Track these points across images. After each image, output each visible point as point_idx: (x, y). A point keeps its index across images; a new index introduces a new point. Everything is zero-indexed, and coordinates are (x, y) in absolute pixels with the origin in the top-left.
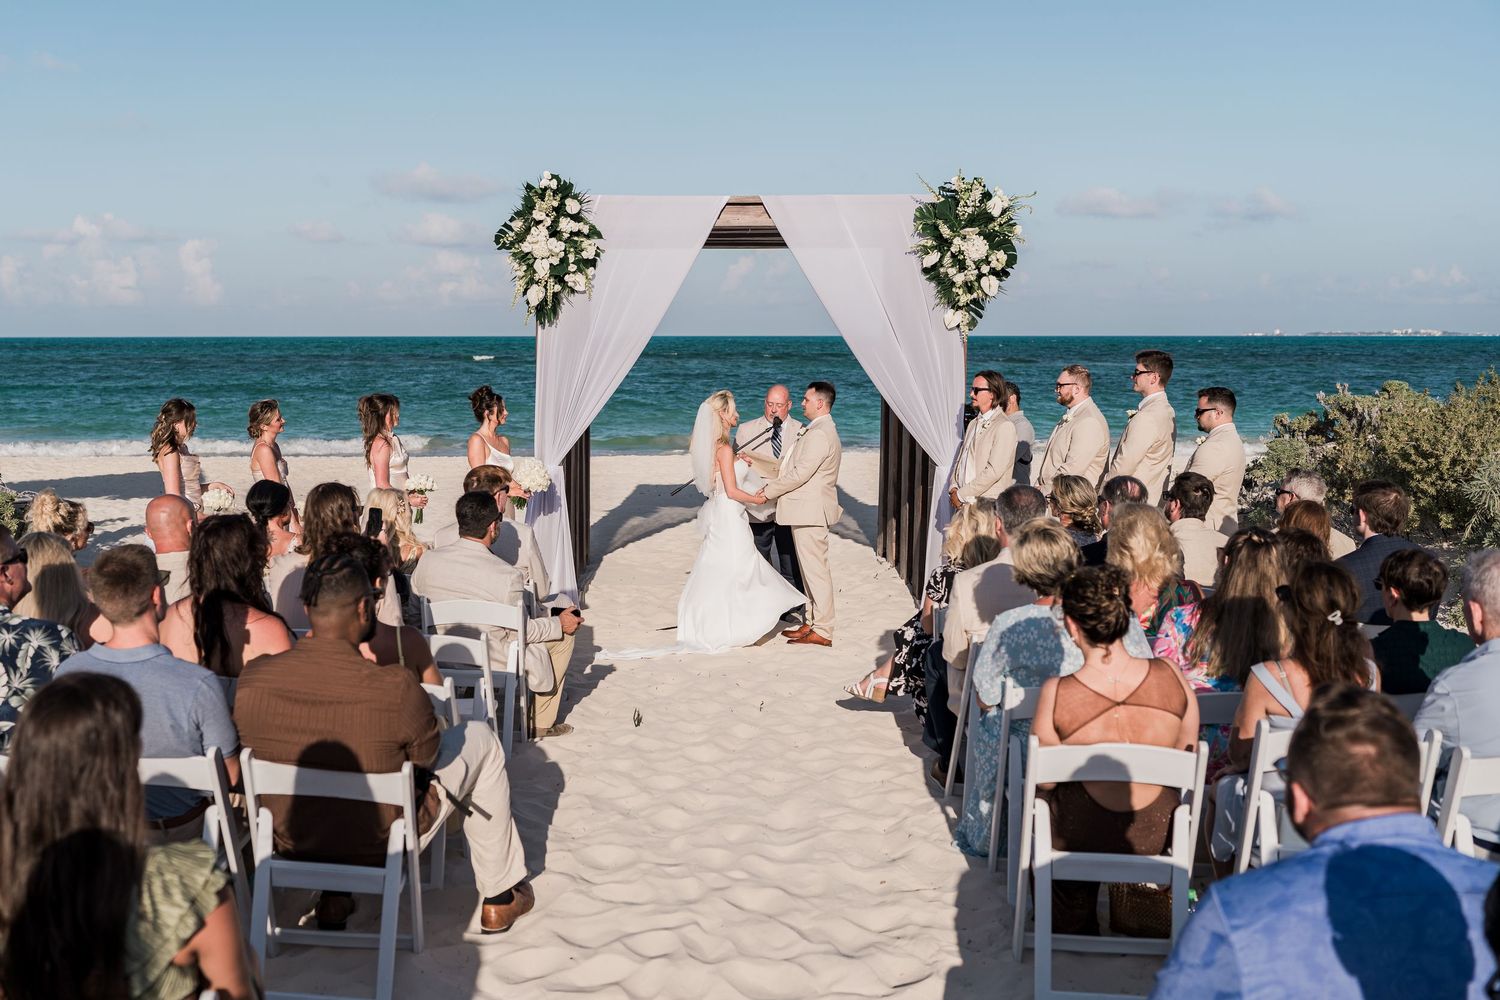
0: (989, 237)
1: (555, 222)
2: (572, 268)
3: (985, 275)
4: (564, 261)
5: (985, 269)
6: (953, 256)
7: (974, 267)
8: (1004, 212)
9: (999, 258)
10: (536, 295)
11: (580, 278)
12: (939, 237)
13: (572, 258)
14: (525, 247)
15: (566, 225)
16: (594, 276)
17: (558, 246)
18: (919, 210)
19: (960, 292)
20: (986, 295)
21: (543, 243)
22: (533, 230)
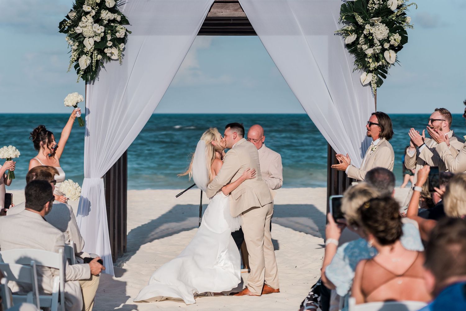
0: (389, 24)
1: (98, 13)
2: (110, 44)
3: (386, 49)
4: (104, 39)
5: (387, 46)
6: (366, 37)
7: (379, 44)
8: (399, 7)
9: (396, 38)
10: (84, 62)
11: (115, 51)
12: (356, 23)
13: (109, 37)
14: (78, 30)
15: (106, 15)
16: (124, 49)
17: (100, 29)
18: (344, 6)
19: (370, 61)
20: (388, 63)
21: (90, 27)
22: (83, 18)
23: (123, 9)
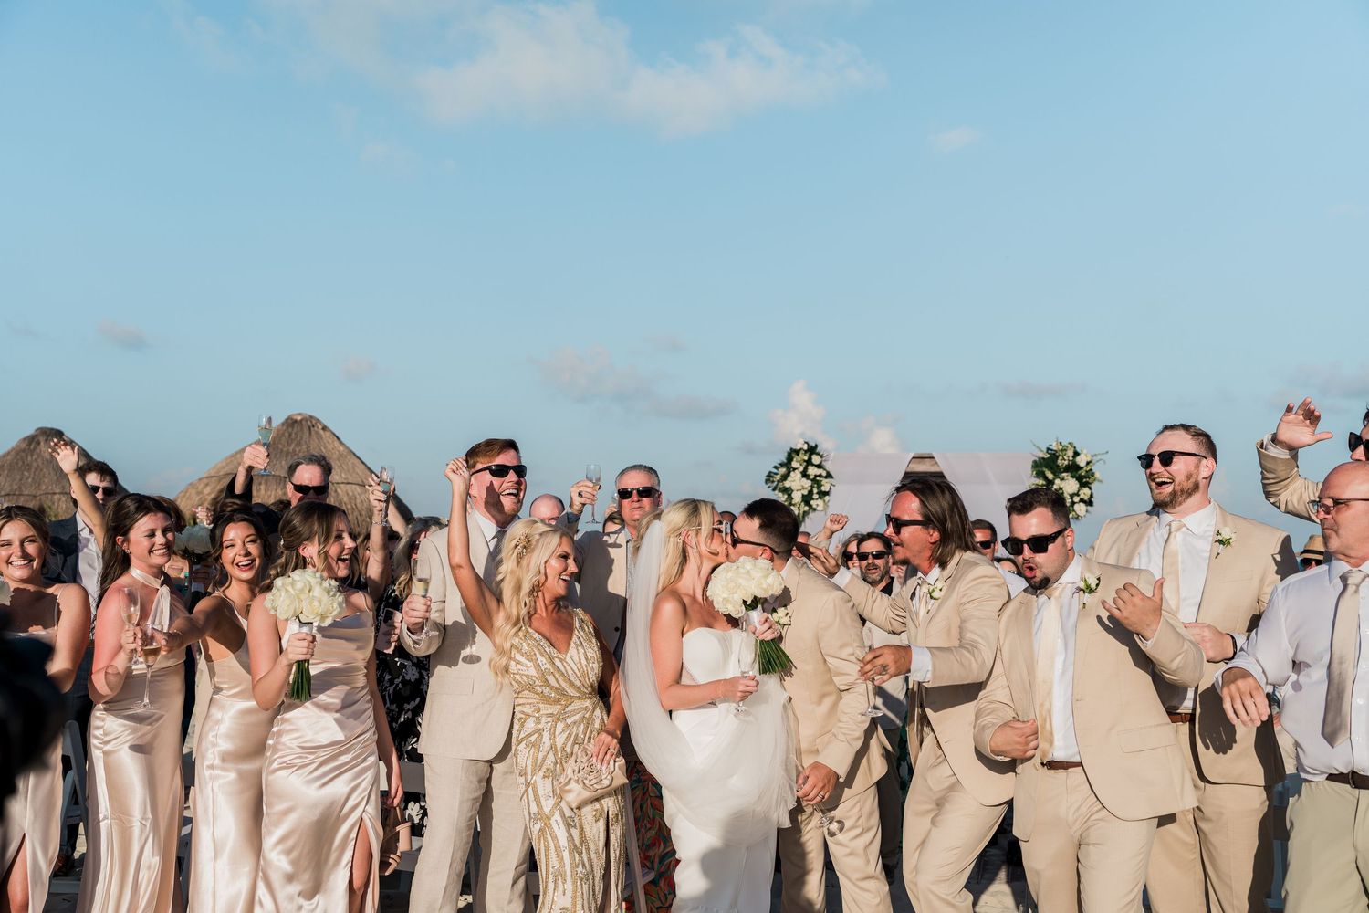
0: (1079, 479)
1: (806, 469)
2: (816, 496)
3: (1076, 503)
4: (811, 492)
5: (1076, 499)
8: (1088, 463)
9: (1085, 492)
11: (820, 502)
12: (1046, 478)
13: (815, 491)
14: (787, 484)
15: (812, 471)
16: (828, 501)
17: (808, 483)
18: (1035, 462)
21: (798, 482)
22: (792, 474)
23: (828, 465)
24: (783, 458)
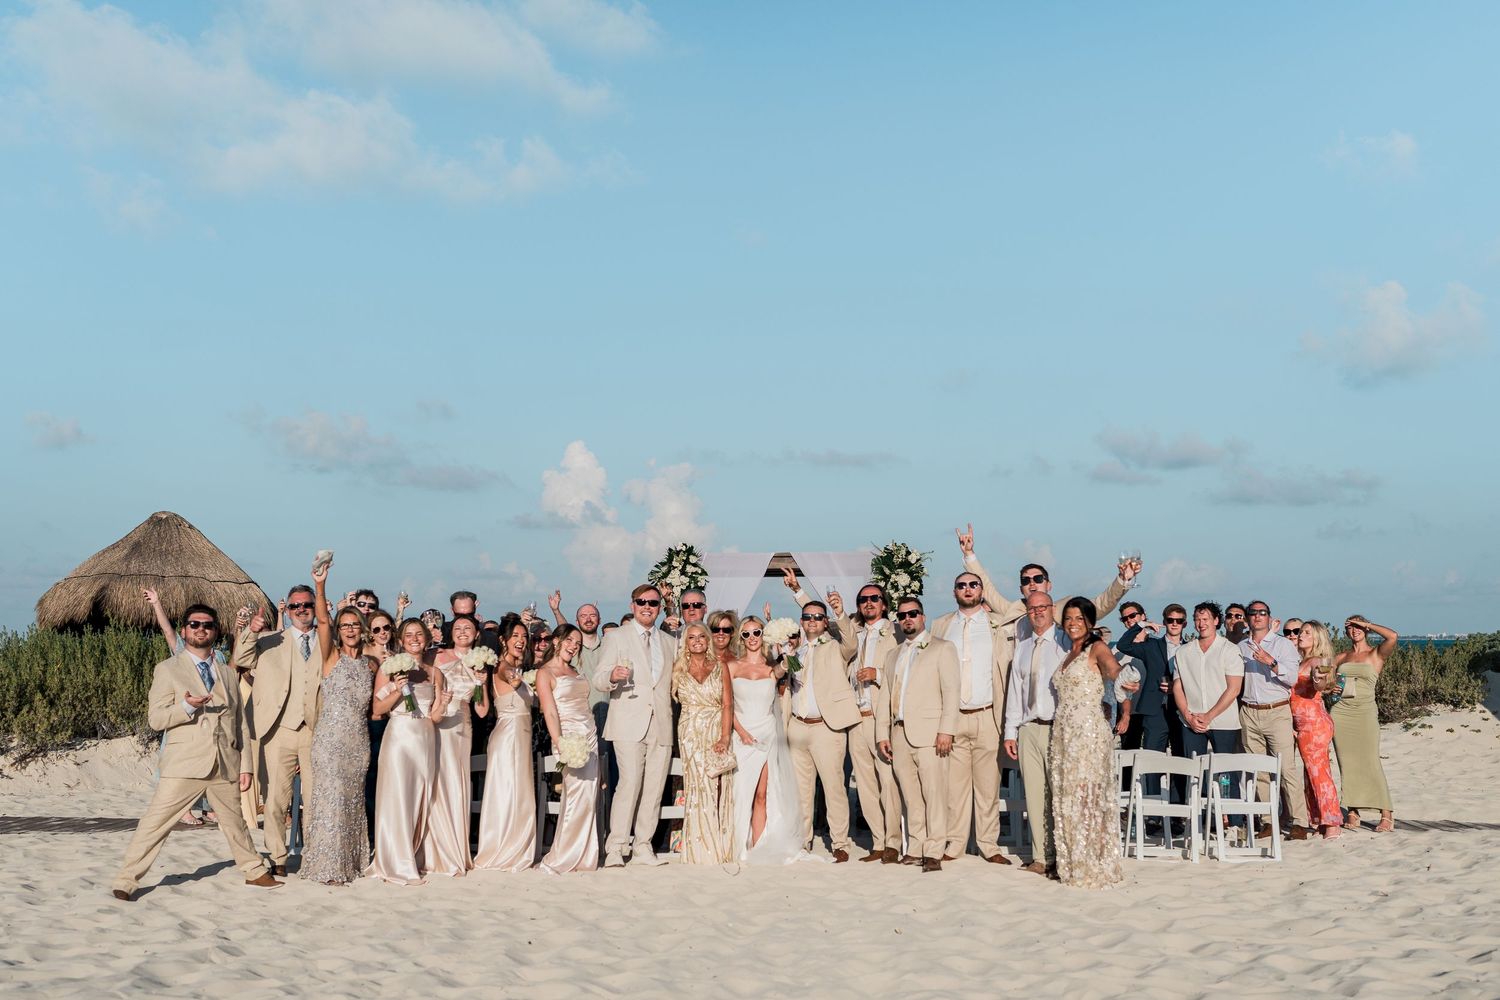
0: (911, 574)
1: (684, 567)
5: (908, 591)
6: (892, 584)
8: (918, 560)
9: (916, 585)
12: (883, 573)
14: (668, 580)
15: (690, 569)
17: (686, 580)
18: (875, 560)
21: (677, 578)
22: (672, 571)
23: (702, 564)
24: (663, 558)
